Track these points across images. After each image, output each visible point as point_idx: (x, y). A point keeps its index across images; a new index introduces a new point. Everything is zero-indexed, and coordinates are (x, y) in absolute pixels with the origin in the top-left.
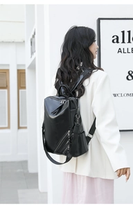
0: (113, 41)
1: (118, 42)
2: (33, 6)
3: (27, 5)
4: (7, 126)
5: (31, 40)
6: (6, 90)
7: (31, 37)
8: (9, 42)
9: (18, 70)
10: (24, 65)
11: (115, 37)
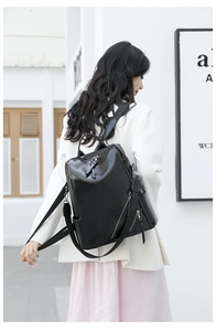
0: (199, 64)
1: (206, 65)
2: (78, 9)
3: (69, 8)
4: (38, 192)
5: (75, 63)
6: (37, 140)
7: (75, 59)
8: (42, 68)
9: (55, 110)
10: (64, 102)
11: (203, 58)
